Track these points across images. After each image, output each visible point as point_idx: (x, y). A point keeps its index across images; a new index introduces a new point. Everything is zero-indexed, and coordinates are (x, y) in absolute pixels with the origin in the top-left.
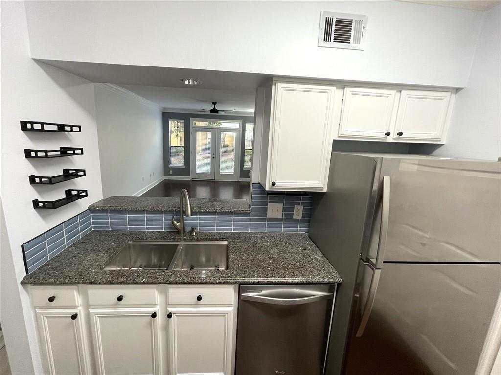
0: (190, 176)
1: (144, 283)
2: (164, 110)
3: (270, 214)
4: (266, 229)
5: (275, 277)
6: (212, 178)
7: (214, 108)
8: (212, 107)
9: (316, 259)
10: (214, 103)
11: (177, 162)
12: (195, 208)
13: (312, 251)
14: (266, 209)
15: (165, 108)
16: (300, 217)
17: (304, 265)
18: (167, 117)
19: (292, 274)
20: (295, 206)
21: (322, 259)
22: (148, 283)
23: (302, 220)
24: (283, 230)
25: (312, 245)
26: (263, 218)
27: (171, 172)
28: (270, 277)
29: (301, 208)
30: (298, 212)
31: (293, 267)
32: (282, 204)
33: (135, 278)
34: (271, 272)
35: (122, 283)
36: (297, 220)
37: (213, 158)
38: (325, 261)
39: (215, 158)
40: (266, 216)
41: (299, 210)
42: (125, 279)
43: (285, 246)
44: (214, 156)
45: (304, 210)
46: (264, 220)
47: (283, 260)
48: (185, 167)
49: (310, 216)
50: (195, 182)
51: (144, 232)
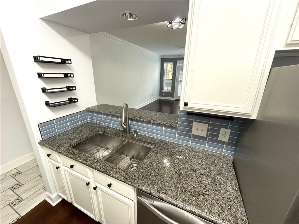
0: (174, 97)
1: (80, 162)
2: (162, 57)
3: (194, 132)
4: (190, 144)
5: (167, 195)
9: (227, 191)
11: (167, 89)
12: (137, 117)
13: (227, 179)
14: (191, 127)
15: (162, 56)
16: (226, 140)
17: (207, 192)
18: (164, 61)
19: (187, 199)
20: (221, 128)
21: (235, 194)
22: (81, 163)
23: (229, 144)
24: (207, 147)
25: (230, 172)
26: (188, 133)
28: (163, 193)
29: (228, 131)
30: (225, 134)
31: (193, 191)
32: (208, 125)
33: (77, 157)
34: (166, 188)
35: (71, 158)
36: (223, 143)
38: (236, 198)
40: (191, 133)
41: (225, 133)
42: (73, 156)
43: (199, 164)
45: (231, 134)
46: (189, 136)
47: (187, 178)
48: (171, 92)
49: (238, 141)
50: (177, 102)
51: (109, 127)
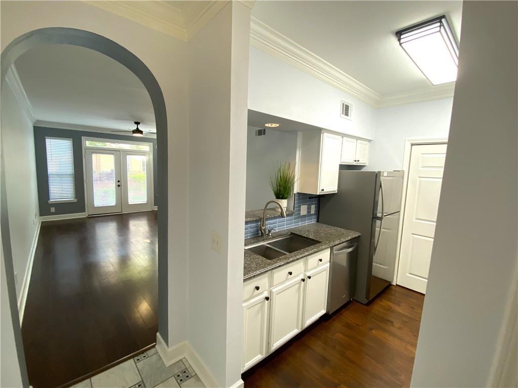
0: (85, 212)
2: (35, 123)
3: (302, 213)
4: (300, 224)
6: (118, 210)
7: (137, 128)
8: (134, 127)
10: (137, 123)
14: (300, 210)
18: (43, 133)
20: (312, 206)
24: (307, 222)
27: (53, 210)
30: (313, 209)
32: (307, 205)
37: (119, 186)
39: (121, 185)
44: (119, 184)
48: (76, 200)
50: (92, 219)
